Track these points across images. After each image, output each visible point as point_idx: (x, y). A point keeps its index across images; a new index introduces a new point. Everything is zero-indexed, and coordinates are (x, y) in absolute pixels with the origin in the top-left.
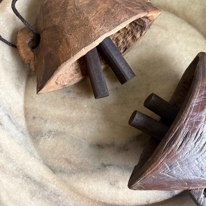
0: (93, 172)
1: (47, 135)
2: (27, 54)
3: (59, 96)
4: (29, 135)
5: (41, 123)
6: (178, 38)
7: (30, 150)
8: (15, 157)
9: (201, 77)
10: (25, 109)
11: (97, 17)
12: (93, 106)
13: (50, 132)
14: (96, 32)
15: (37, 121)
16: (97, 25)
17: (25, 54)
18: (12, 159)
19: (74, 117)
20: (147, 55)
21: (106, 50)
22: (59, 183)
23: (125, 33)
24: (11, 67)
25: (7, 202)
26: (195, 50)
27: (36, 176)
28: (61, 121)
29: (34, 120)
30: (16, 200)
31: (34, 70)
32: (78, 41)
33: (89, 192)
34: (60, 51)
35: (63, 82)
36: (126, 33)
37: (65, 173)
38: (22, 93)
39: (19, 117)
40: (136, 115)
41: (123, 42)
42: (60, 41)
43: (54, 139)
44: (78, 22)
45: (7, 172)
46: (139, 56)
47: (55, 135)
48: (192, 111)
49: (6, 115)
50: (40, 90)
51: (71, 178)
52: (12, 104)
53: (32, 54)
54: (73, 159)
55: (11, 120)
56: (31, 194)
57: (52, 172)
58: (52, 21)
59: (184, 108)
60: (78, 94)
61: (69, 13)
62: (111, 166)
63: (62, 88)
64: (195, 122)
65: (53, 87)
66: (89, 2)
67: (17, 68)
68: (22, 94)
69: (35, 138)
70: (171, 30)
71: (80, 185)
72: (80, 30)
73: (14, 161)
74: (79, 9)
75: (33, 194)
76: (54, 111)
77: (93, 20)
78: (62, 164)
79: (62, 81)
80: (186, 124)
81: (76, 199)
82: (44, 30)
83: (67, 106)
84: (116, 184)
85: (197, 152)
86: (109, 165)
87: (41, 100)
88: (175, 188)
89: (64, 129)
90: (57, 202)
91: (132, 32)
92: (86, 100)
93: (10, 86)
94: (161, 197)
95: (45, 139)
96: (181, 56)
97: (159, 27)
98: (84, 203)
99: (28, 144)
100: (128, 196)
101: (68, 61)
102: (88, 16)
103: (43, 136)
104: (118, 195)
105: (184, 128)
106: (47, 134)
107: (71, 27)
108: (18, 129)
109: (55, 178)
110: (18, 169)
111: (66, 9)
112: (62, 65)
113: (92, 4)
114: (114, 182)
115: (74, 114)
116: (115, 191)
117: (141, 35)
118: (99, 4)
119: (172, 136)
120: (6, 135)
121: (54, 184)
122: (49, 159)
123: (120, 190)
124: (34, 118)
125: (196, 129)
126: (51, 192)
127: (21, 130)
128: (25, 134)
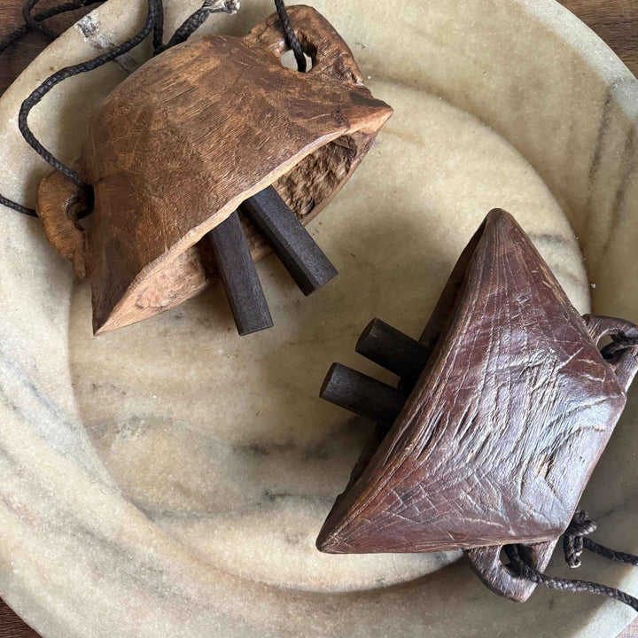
0: (243, 512)
1: (129, 429)
2: (66, 236)
3: (154, 329)
4: (85, 430)
5: (112, 398)
6: (451, 164)
7: (89, 467)
8: (53, 485)
9: (479, 283)
10: (73, 365)
11: (219, 152)
12: (238, 350)
13: (135, 419)
14: (219, 190)
15: (103, 394)
16: (221, 171)
17: (61, 236)
18: (46, 491)
19: (192, 380)
20: (371, 215)
21: (260, 214)
22: (163, 542)
23: (309, 166)
24: (29, 265)
25: (40, 591)
26: (496, 194)
27: (105, 528)
28: (161, 392)
29: (95, 393)
30: (60, 587)
31: (84, 274)
32: (179, 212)
33: (235, 561)
34: (138, 235)
35: (157, 300)
36: (312, 165)
37: (178, 518)
38: (63, 327)
39: (58, 386)
40: (333, 376)
41: (306, 189)
42: (136, 213)
43: (146, 437)
44: (178, 166)
45: (35, 523)
46: (350, 218)
47: (149, 427)
48: (451, 366)
49: (25, 384)
50: (99, 327)
51: (191, 530)
52: (39, 356)
53: (77, 234)
54: (195, 483)
55: (38, 396)
56: (94, 572)
57: (144, 517)
58: (116, 160)
59: (435, 359)
60: (200, 322)
61: (155, 142)
62: (287, 498)
63: (155, 313)
64: (460, 390)
65: (132, 315)
66: (202, 113)
67: (47, 265)
68: (62, 329)
69: (100, 437)
70: (433, 145)
71: (213, 547)
72: (182, 185)
73: (52, 494)
74: (177, 130)
75: (98, 571)
76: (142, 369)
77: (212, 160)
78: (167, 496)
79: (153, 299)
80: (437, 397)
81: (202, 579)
82: (101, 179)
83: (173, 354)
84: (301, 540)
85: (467, 461)
86: (282, 496)
87: (109, 342)
88: (425, 548)
89: (170, 412)
90: (157, 588)
91: (326, 164)
92: (222, 337)
93: (32, 314)
94: (412, 570)
95: (124, 437)
96: (458, 212)
97: (400, 137)
98: (224, 588)
99: (84, 451)
100: (330, 569)
101: (157, 260)
102: (199, 150)
103: (118, 432)
104: (307, 566)
105: (434, 408)
106: (128, 426)
107: (161, 178)
108: (57, 417)
109: (152, 532)
110: (62, 514)
111: (147, 131)
112: (144, 270)
113: (208, 116)
114: (296, 536)
115: (192, 372)
116: (297, 558)
117: (347, 171)
118: (225, 116)
119: (406, 426)
120: (28, 433)
121: (149, 547)
122: (136, 486)
123: (311, 553)
124: (95, 387)
125: (461, 409)
126: (143, 564)
127: (64, 419)
128: (75, 429)
